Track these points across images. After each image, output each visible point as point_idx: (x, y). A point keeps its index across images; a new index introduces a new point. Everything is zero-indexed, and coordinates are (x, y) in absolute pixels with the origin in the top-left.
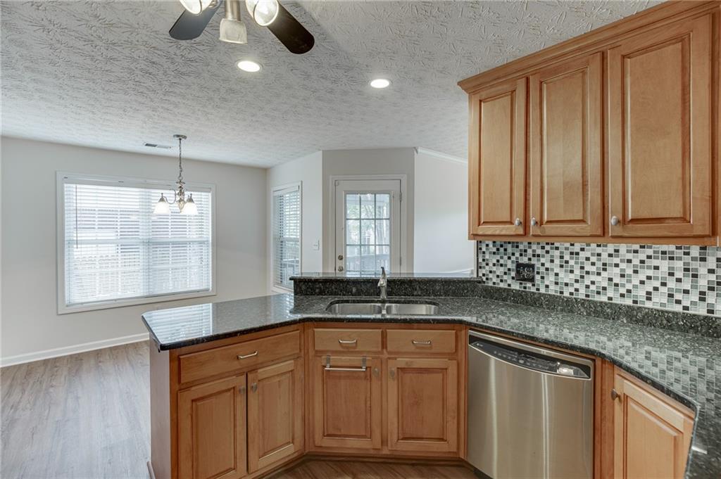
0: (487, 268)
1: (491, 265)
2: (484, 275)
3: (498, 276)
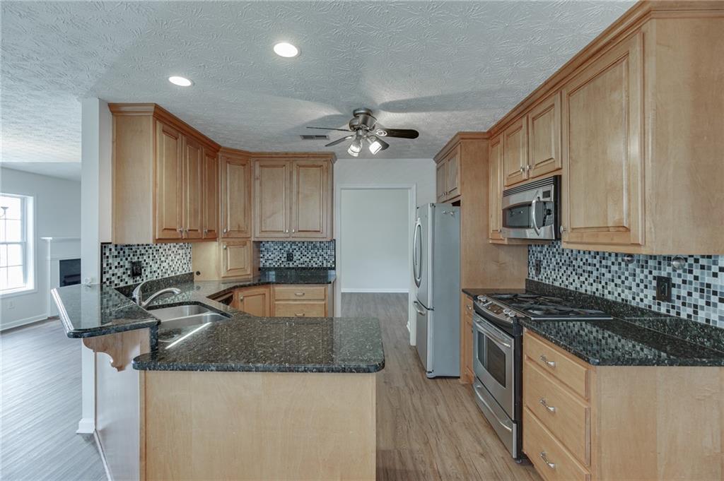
0: (111, 272)
1: (113, 268)
2: (107, 279)
3: (119, 277)
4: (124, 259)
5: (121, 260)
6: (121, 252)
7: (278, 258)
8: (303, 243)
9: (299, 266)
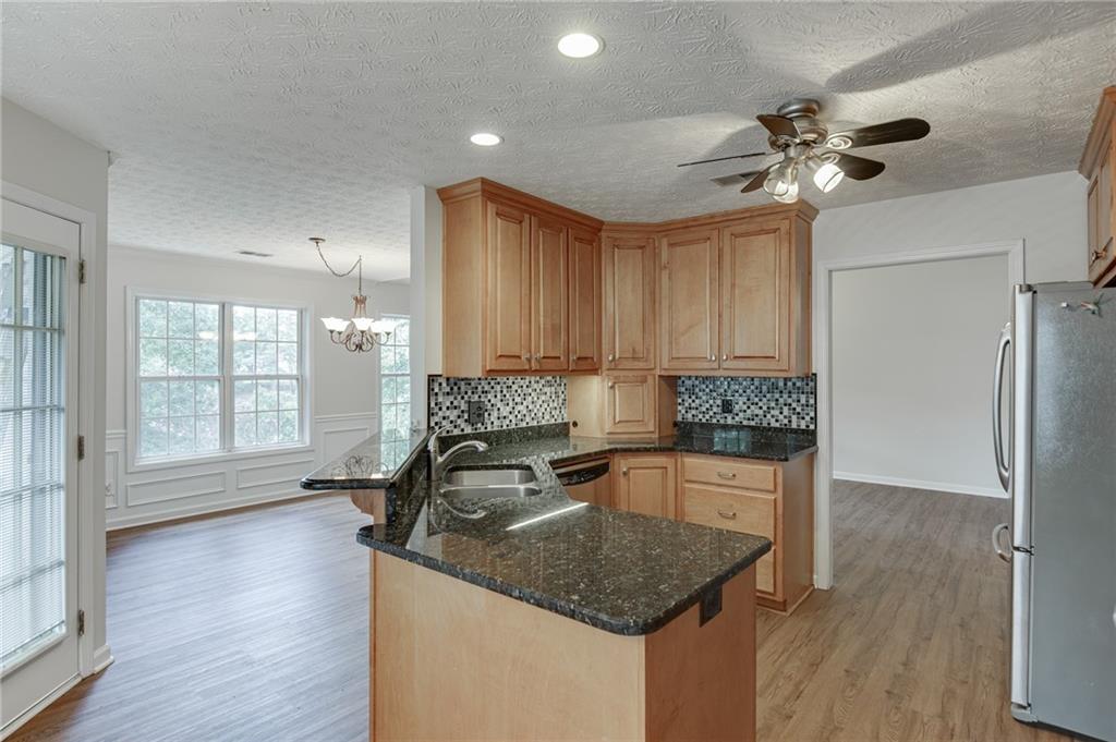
1: (444, 409)
3: (452, 422)
4: (459, 397)
5: (455, 398)
6: (455, 388)
7: (708, 406)
8: (753, 379)
9: (745, 423)
